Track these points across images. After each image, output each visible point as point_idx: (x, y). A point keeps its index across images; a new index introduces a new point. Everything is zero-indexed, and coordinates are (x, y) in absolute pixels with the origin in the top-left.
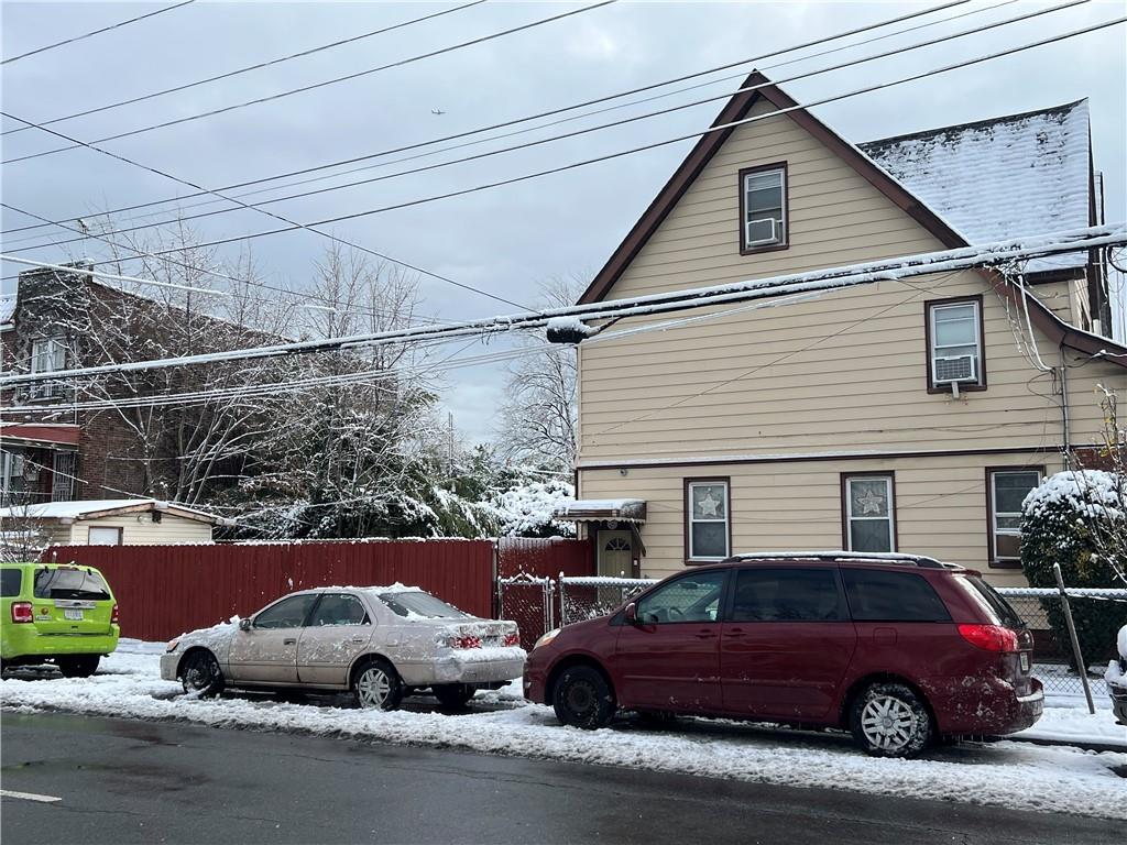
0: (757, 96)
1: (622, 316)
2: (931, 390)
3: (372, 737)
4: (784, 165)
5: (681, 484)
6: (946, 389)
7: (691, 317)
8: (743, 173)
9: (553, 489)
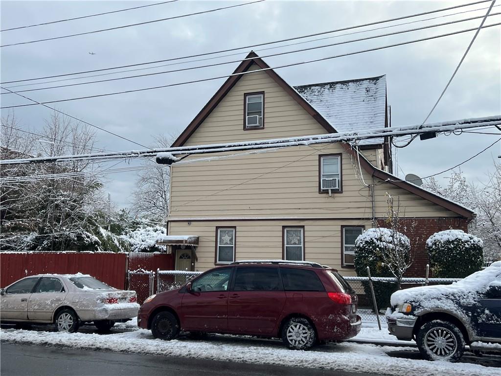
0: (252, 62)
1: (191, 154)
2: (320, 192)
3: (63, 345)
4: (263, 93)
5: (214, 229)
6: (326, 192)
7: (221, 156)
8: (246, 95)
9: (157, 230)
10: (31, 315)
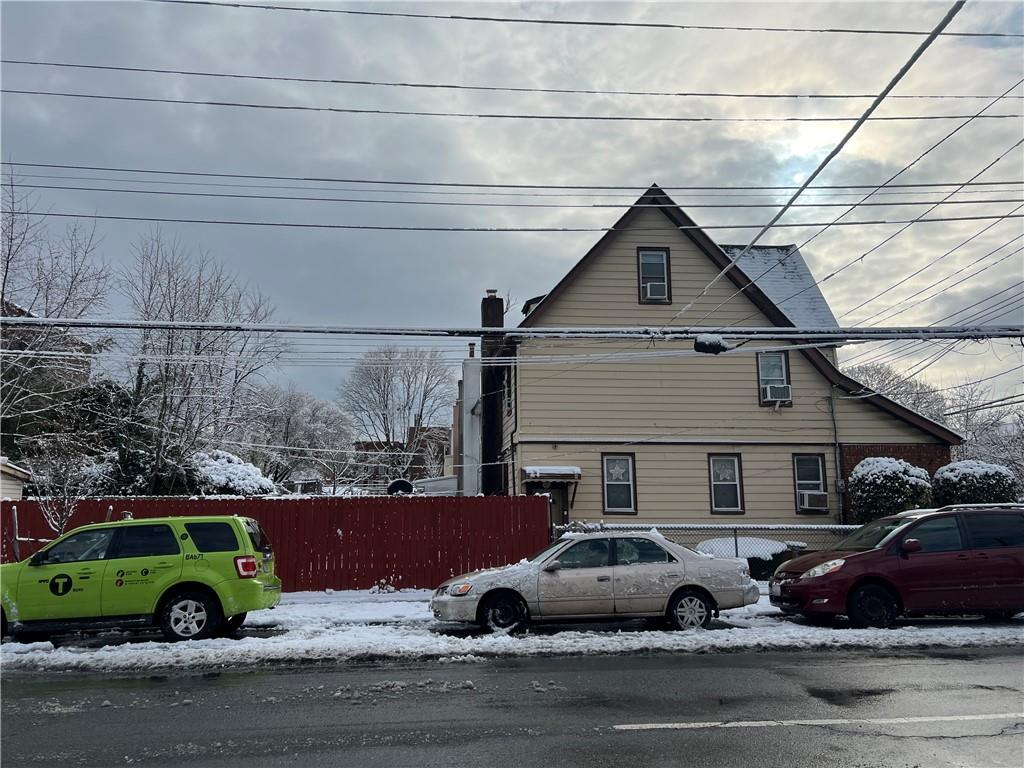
0: (656, 202)
4: (667, 250)
6: (772, 404)
8: (639, 249)
9: (218, 457)
10: (621, 605)
